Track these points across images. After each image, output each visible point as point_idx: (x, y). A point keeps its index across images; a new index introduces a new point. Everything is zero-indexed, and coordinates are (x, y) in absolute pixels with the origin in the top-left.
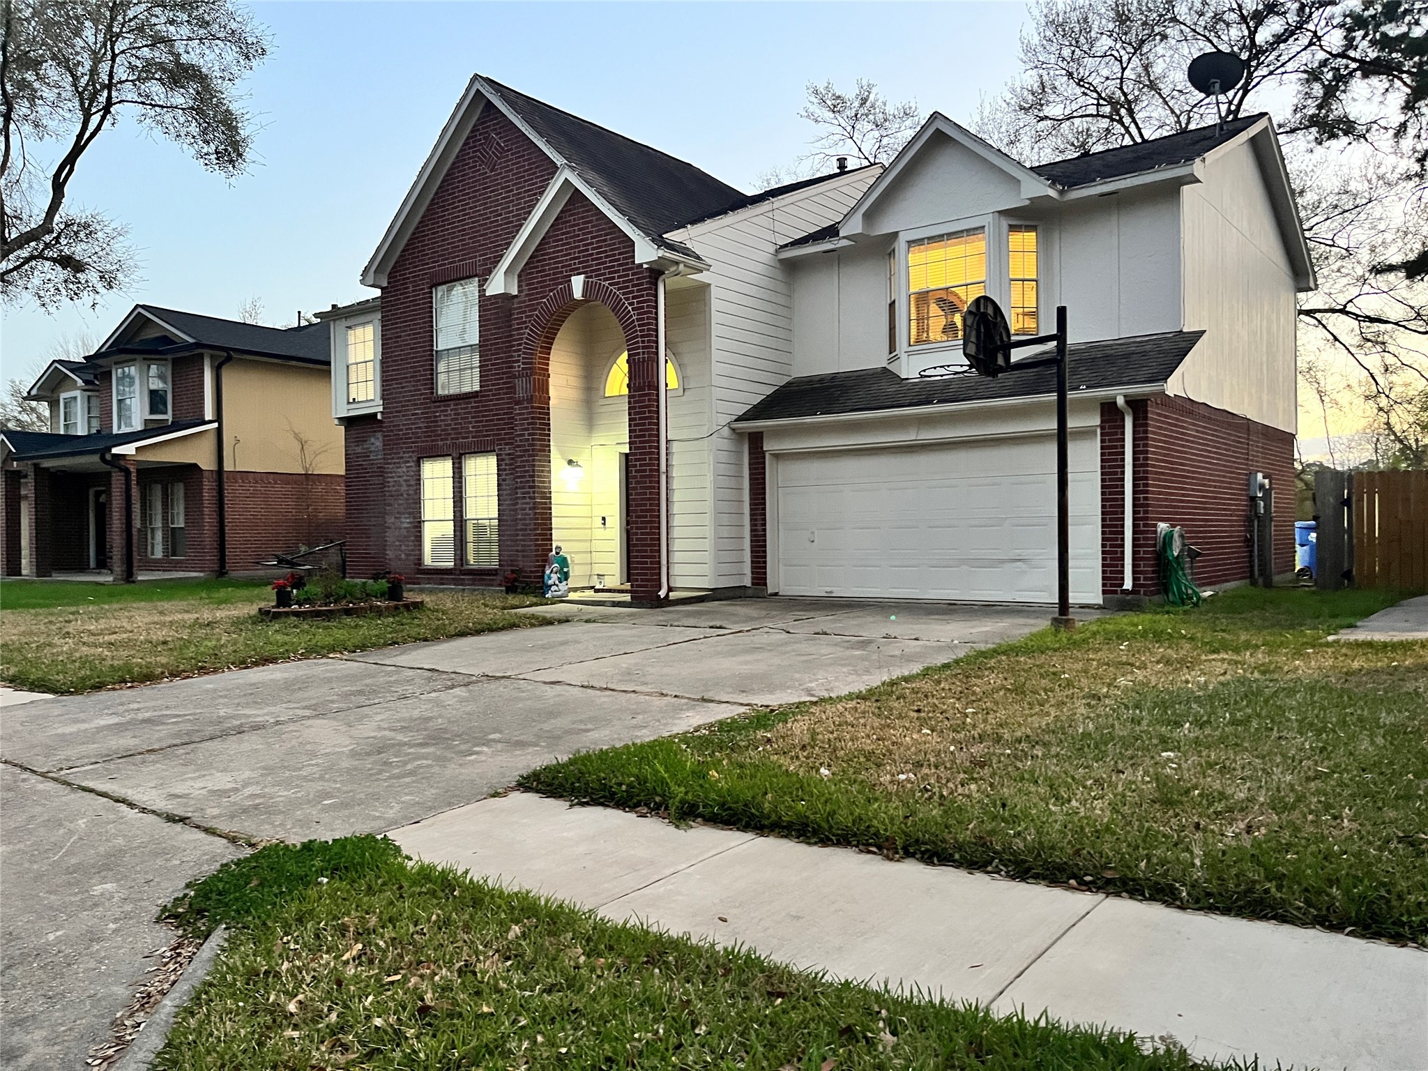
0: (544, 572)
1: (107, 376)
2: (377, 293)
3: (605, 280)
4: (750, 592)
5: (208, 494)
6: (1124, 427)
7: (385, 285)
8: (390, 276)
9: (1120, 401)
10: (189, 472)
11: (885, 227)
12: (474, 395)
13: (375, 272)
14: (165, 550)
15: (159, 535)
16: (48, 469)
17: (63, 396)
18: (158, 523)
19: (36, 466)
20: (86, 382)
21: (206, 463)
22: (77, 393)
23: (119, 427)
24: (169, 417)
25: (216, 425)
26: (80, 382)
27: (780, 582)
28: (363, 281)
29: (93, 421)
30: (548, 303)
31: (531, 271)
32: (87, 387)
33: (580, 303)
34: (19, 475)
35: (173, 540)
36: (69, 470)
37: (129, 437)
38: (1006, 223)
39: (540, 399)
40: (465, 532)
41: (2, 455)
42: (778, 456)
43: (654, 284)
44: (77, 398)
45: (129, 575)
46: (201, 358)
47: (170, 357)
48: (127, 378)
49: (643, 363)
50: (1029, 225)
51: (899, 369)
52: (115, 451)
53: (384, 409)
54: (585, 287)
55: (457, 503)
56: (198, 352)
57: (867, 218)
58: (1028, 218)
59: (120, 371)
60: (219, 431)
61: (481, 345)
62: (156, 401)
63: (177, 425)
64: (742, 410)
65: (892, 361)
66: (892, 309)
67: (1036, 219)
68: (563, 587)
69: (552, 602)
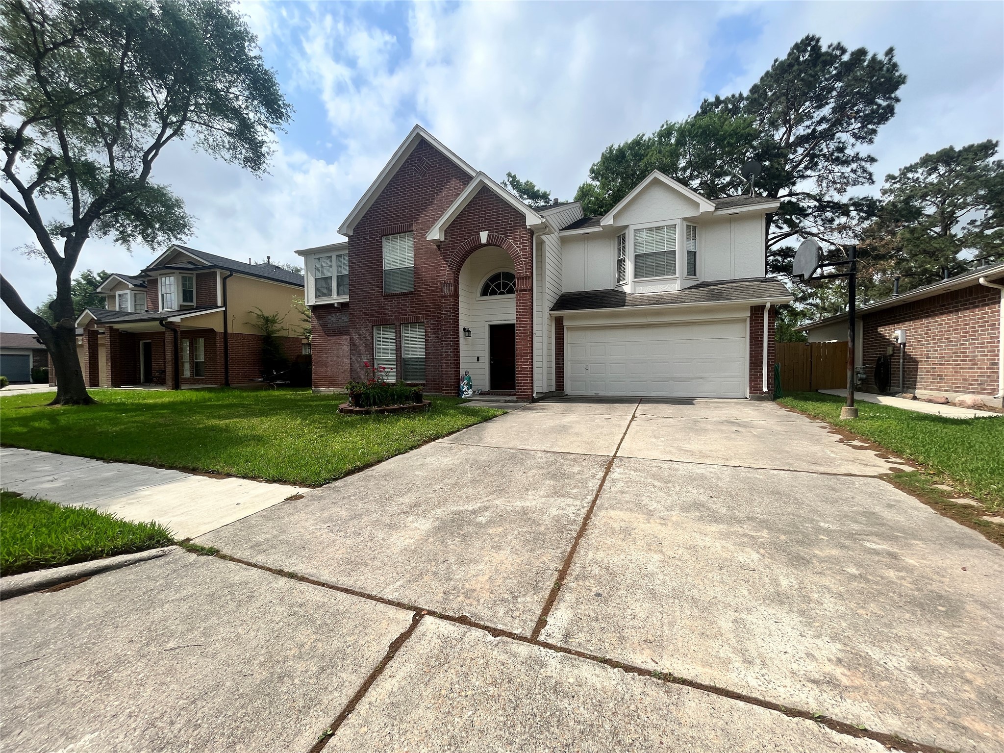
0: (459, 385)
1: (154, 283)
2: (346, 239)
3: (501, 234)
4: (556, 394)
5: (219, 343)
6: (763, 317)
7: (351, 234)
8: (355, 230)
9: (768, 305)
10: (207, 333)
11: (622, 223)
12: (410, 293)
13: (347, 227)
14: (191, 372)
15: (187, 367)
16: (118, 330)
17: (118, 293)
18: (187, 358)
19: (111, 328)
20: (135, 285)
21: (219, 328)
22: (128, 292)
23: (163, 308)
24: (194, 304)
25: (224, 309)
26: (131, 286)
27: (569, 389)
28: (339, 232)
29: (138, 307)
30: (464, 245)
31: (453, 229)
32: (137, 288)
33: (484, 245)
34: (97, 332)
35: (197, 368)
36: (130, 331)
37: (174, 314)
38: (685, 224)
39: (456, 295)
40: (403, 364)
41: (87, 321)
42: (569, 329)
43: (532, 237)
44: (128, 294)
45: (176, 387)
46: (215, 273)
47: (195, 272)
48: (168, 283)
49: (526, 278)
50: (694, 227)
51: (627, 289)
52: (170, 319)
53: (348, 300)
54: (489, 237)
55: (398, 349)
56: (213, 270)
57: (615, 217)
58: (693, 223)
59: (163, 279)
60: (225, 312)
61: (415, 267)
62: (187, 295)
63: (199, 308)
64: (551, 305)
65: (621, 286)
66: (621, 263)
67: (697, 223)
68: (470, 392)
69: (467, 400)
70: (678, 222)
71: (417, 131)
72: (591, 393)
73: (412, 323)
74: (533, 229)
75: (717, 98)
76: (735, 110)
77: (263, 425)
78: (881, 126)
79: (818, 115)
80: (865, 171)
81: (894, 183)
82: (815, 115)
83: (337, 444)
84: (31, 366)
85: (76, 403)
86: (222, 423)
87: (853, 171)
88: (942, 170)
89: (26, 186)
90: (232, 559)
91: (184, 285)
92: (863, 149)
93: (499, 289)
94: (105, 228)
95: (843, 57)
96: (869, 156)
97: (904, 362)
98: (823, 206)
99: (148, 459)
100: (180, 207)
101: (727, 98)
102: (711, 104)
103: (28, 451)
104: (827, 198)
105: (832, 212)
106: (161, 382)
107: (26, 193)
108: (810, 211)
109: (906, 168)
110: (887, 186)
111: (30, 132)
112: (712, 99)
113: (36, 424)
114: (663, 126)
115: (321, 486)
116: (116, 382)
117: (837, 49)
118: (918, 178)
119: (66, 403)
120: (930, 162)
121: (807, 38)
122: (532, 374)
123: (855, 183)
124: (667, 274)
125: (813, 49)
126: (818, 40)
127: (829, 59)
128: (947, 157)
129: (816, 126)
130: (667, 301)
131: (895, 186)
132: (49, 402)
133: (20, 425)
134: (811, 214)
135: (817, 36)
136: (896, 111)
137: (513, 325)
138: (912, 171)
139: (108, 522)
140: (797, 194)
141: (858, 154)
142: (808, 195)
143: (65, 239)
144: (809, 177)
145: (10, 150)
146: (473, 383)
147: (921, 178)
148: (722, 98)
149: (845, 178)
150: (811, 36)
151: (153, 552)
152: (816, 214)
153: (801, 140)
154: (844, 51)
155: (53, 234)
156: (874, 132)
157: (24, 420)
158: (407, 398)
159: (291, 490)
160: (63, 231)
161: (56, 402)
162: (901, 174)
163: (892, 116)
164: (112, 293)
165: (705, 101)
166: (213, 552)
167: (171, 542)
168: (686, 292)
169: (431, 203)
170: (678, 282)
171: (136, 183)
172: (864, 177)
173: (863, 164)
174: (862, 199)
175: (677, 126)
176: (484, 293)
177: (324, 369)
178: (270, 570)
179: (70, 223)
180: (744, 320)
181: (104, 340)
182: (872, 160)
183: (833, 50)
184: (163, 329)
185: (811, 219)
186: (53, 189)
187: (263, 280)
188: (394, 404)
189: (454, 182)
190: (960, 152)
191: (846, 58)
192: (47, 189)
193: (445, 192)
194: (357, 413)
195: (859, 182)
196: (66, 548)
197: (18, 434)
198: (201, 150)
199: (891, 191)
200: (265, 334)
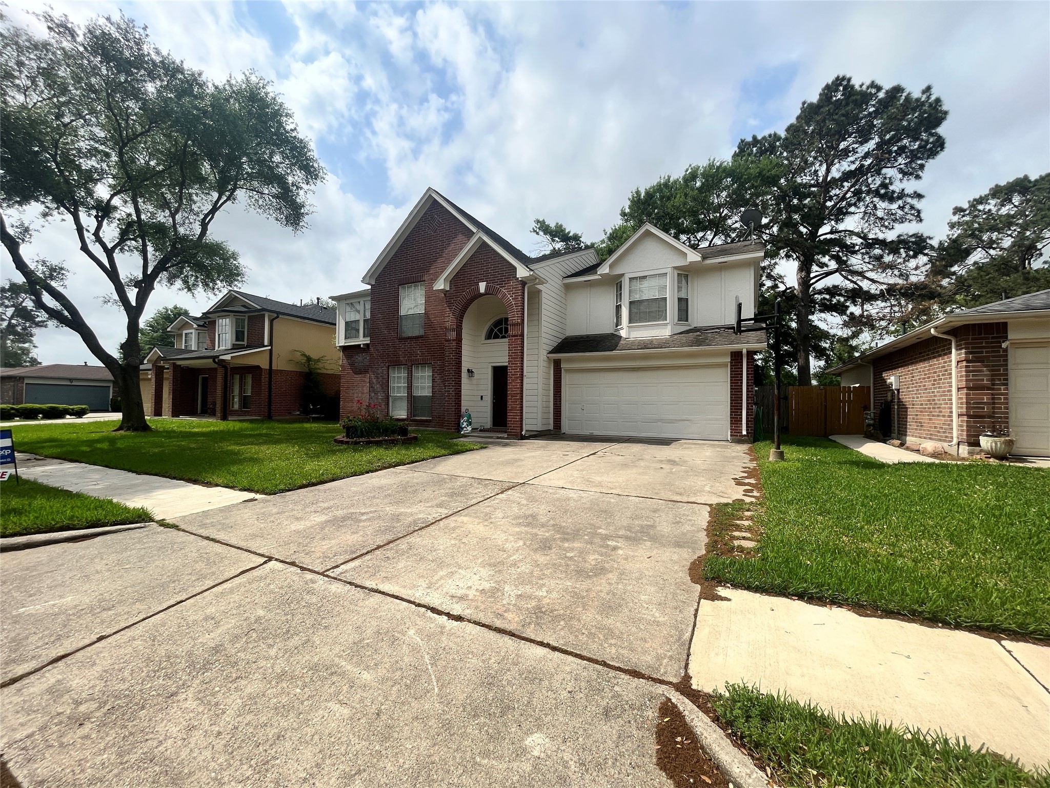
0: (460, 421)
1: (213, 323)
2: (369, 287)
3: (497, 285)
4: (552, 432)
5: (265, 379)
6: (742, 362)
7: (373, 283)
8: (376, 280)
10: (255, 370)
11: (618, 271)
12: (421, 337)
13: (370, 277)
14: (238, 405)
15: (236, 400)
16: (179, 366)
17: (185, 332)
18: (236, 392)
19: (174, 364)
20: (199, 326)
21: (265, 365)
22: (193, 331)
23: (219, 347)
24: (245, 343)
25: (270, 348)
26: (195, 326)
27: (566, 427)
28: (362, 281)
29: (201, 344)
30: (466, 294)
31: (457, 279)
32: (200, 328)
33: (482, 295)
34: (163, 368)
35: (245, 401)
36: (190, 366)
37: (227, 352)
38: (676, 272)
39: (459, 340)
40: (413, 401)
41: (155, 358)
42: (567, 371)
43: (524, 288)
44: (193, 333)
45: (224, 418)
46: (264, 316)
47: (247, 315)
48: (224, 324)
49: (517, 324)
50: (685, 274)
51: (623, 333)
52: (221, 357)
53: (369, 342)
54: (487, 287)
55: (410, 388)
56: (262, 313)
57: (611, 267)
58: (685, 271)
59: (220, 320)
60: (271, 350)
61: (425, 313)
62: (239, 335)
63: (249, 347)
64: (550, 348)
65: (617, 330)
66: (618, 308)
67: (688, 271)
68: (469, 428)
69: (464, 436)
70: (669, 271)
71: (430, 193)
72: (586, 432)
73: (423, 364)
74: (524, 280)
75: (754, 138)
76: (772, 149)
77: (266, 450)
78: (931, 161)
79: (863, 149)
80: (912, 207)
81: (963, 216)
82: (859, 150)
83: (311, 466)
84: (111, 397)
85: (135, 429)
86: (236, 448)
87: (899, 207)
88: (1016, 199)
89: (110, 246)
90: (184, 531)
91: (237, 326)
92: (910, 186)
93: (501, 333)
94: (171, 280)
95: (878, 94)
96: (915, 192)
97: (898, 408)
98: (870, 244)
99: (166, 472)
100: (235, 259)
101: (764, 138)
102: (749, 144)
103: (87, 465)
104: (871, 236)
105: (881, 249)
106: (212, 414)
107: (109, 253)
108: (857, 248)
109: (975, 200)
110: (955, 219)
111: (116, 201)
112: (749, 139)
113: (99, 446)
114: (687, 171)
115: (275, 494)
116: (176, 413)
117: (872, 87)
118: (990, 210)
119: (128, 429)
120: (1002, 193)
121: (837, 79)
122: (522, 413)
123: (902, 220)
124: (658, 320)
125: (845, 88)
126: (849, 80)
127: (863, 97)
128: (1022, 186)
129: (861, 161)
130: (656, 346)
131: (964, 218)
132: (115, 428)
133: (87, 446)
134: (858, 251)
135: (848, 76)
136: (946, 145)
137: (506, 367)
138: (981, 203)
139: (126, 509)
140: (840, 232)
141: (903, 190)
142: (852, 233)
143: (137, 290)
144: (853, 213)
145: (100, 217)
146: (473, 420)
147: (994, 210)
148: (759, 138)
149: (892, 214)
150: (841, 77)
151: (138, 525)
152: (864, 251)
153: (847, 176)
154: (879, 89)
155: (128, 285)
156: (922, 167)
157: (91, 443)
158: (393, 432)
159: (251, 495)
160: (137, 284)
161: (120, 429)
162: (970, 206)
163: (941, 150)
164: (180, 332)
165: (742, 141)
166: (175, 527)
167: (151, 520)
168: (676, 337)
169: (441, 256)
170: (669, 327)
171: (194, 244)
172: (911, 214)
173: (909, 200)
174: (911, 236)
175: (701, 170)
176: (489, 337)
177: (350, 404)
178: (202, 536)
179: (140, 277)
180: (725, 365)
181: (168, 374)
182: (919, 196)
183: (868, 88)
184: (216, 366)
185: (859, 256)
186: (132, 248)
187: (307, 321)
188: (379, 437)
189: (460, 237)
190: (1036, 181)
191: (881, 95)
192: (126, 248)
193: (452, 246)
194: (347, 443)
195: (906, 219)
196: (86, 519)
197: (83, 452)
198: (252, 210)
199: (959, 224)
200: (307, 370)
